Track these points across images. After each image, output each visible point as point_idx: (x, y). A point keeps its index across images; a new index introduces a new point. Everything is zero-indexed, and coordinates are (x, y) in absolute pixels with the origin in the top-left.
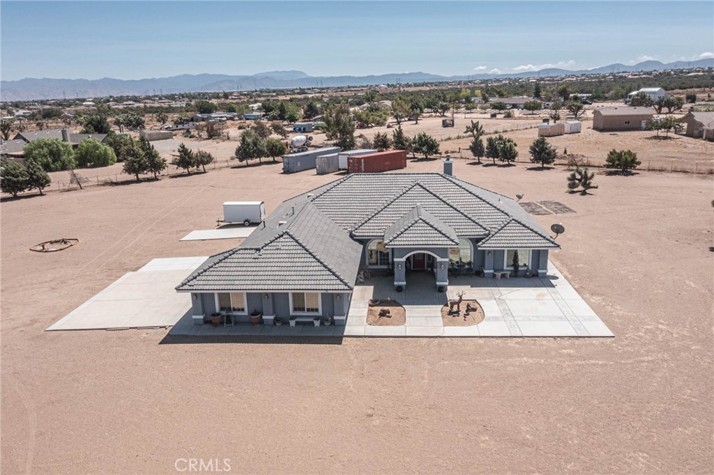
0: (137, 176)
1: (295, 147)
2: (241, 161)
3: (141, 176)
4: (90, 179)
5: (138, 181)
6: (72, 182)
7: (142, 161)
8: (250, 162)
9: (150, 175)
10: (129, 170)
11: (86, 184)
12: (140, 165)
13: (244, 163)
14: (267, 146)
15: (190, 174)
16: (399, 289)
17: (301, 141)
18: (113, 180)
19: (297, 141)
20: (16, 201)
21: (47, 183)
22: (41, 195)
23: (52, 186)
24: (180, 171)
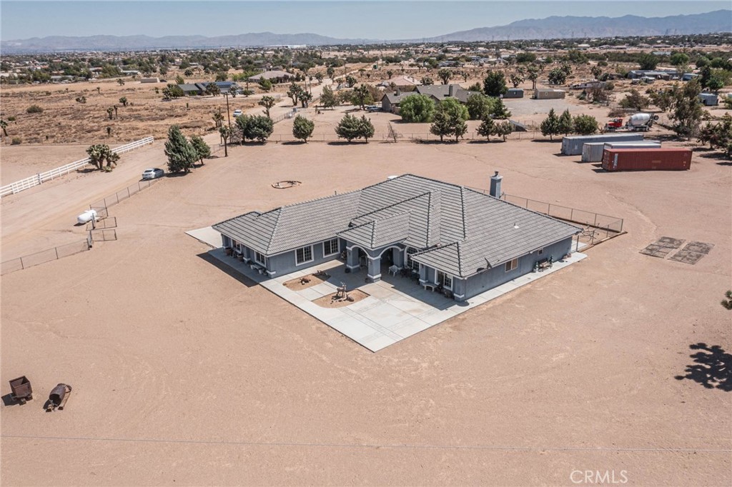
0: (442, 138)
1: (632, 125)
2: (545, 135)
3: (445, 137)
4: (404, 136)
5: (442, 142)
6: (389, 136)
7: (445, 126)
8: (554, 137)
9: (453, 137)
10: (434, 131)
11: (400, 139)
12: (443, 129)
13: (548, 137)
14: (576, 123)
15: (489, 141)
16: (348, 271)
17: (641, 119)
18: (424, 138)
19: (637, 119)
20: (345, 146)
21: (371, 135)
22: (366, 143)
23: (375, 137)
24: (481, 137)
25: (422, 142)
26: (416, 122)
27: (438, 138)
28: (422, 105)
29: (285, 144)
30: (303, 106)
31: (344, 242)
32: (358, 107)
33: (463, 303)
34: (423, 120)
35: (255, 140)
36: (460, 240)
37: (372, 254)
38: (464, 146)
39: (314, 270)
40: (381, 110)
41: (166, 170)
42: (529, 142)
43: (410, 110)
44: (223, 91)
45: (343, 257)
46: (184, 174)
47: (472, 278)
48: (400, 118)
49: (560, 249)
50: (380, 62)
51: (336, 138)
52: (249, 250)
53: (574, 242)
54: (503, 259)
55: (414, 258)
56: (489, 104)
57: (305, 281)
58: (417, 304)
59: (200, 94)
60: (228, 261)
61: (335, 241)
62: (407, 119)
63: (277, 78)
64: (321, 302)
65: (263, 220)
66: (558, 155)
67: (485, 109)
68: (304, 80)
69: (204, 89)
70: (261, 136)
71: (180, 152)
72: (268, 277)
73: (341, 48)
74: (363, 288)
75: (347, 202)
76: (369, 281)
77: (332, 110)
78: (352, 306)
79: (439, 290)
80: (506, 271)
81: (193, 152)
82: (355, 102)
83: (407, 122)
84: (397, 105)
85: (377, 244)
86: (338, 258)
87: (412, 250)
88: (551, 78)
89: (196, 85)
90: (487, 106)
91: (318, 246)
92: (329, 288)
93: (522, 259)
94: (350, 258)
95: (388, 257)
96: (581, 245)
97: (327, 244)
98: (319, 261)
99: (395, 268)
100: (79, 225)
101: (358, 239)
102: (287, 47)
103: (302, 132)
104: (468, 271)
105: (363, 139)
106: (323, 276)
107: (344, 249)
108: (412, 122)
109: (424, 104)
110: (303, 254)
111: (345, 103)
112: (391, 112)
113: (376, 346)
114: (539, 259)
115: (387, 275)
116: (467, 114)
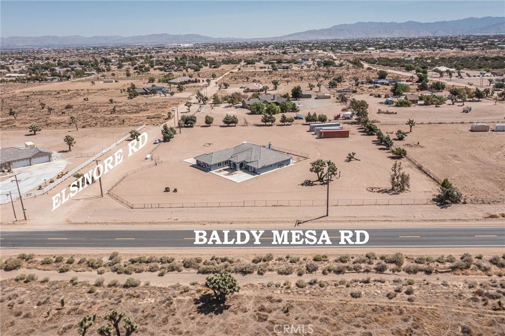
1: (345, 117)
2: (306, 122)
4: (251, 122)
6: (244, 122)
8: (309, 123)
9: (271, 123)
10: (262, 121)
11: (249, 124)
12: (266, 120)
14: (319, 117)
15: (285, 125)
16: (231, 168)
17: (348, 115)
18: (259, 124)
19: (346, 114)
20: (226, 128)
21: (237, 123)
22: (235, 126)
23: (239, 123)
24: (281, 123)
25: (258, 125)
26: (257, 114)
27: (265, 124)
28: (260, 107)
29: (202, 127)
30: (204, 104)
31: (230, 161)
32: (231, 104)
33: (259, 174)
34: (260, 113)
35: (189, 125)
36: (258, 160)
37: (238, 163)
38: (274, 127)
39: (222, 168)
40: (242, 107)
41: (162, 140)
42: (300, 125)
43: (255, 109)
44: (159, 92)
45: (230, 165)
46: (169, 141)
47: (261, 168)
48: (250, 112)
49: (287, 162)
50: (242, 63)
51: (223, 124)
52: (205, 163)
53: (291, 160)
54: (269, 164)
55: (248, 164)
56: (289, 105)
57: (220, 171)
58: (248, 175)
59: (146, 94)
60: (199, 167)
61: (227, 161)
62: (253, 113)
63: (185, 81)
64: (225, 175)
65: (208, 156)
66: (308, 131)
67: (288, 108)
68: (199, 82)
69: (148, 91)
70: (192, 124)
71: (167, 133)
72: (211, 170)
73: (217, 47)
74: (236, 172)
75: (230, 151)
76: (237, 170)
77: (218, 106)
78: (233, 176)
79: (254, 172)
80: (270, 167)
81: (172, 133)
82: (229, 102)
83: (253, 114)
84: (249, 105)
85: (238, 161)
86: (228, 166)
87: (247, 163)
88: (330, 84)
89: (143, 89)
90: (288, 107)
91: (223, 162)
92: (227, 172)
93: (275, 164)
94: (232, 165)
95: (241, 165)
96: (294, 161)
97: (225, 162)
98: (223, 166)
99: (243, 167)
100: (146, 159)
101: (234, 160)
102: (180, 46)
103: (209, 122)
104: (260, 167)
105: (234, 124)
106: (225, 170)
107: (230, 163)
108: (255, 114)
109: (261, 106)
110: (219, 165)
111: (225, 102)
112: (246, 108)
113: (238, 182)
114: (280, 164)
115: (241, 169)
116: (280, 111)
